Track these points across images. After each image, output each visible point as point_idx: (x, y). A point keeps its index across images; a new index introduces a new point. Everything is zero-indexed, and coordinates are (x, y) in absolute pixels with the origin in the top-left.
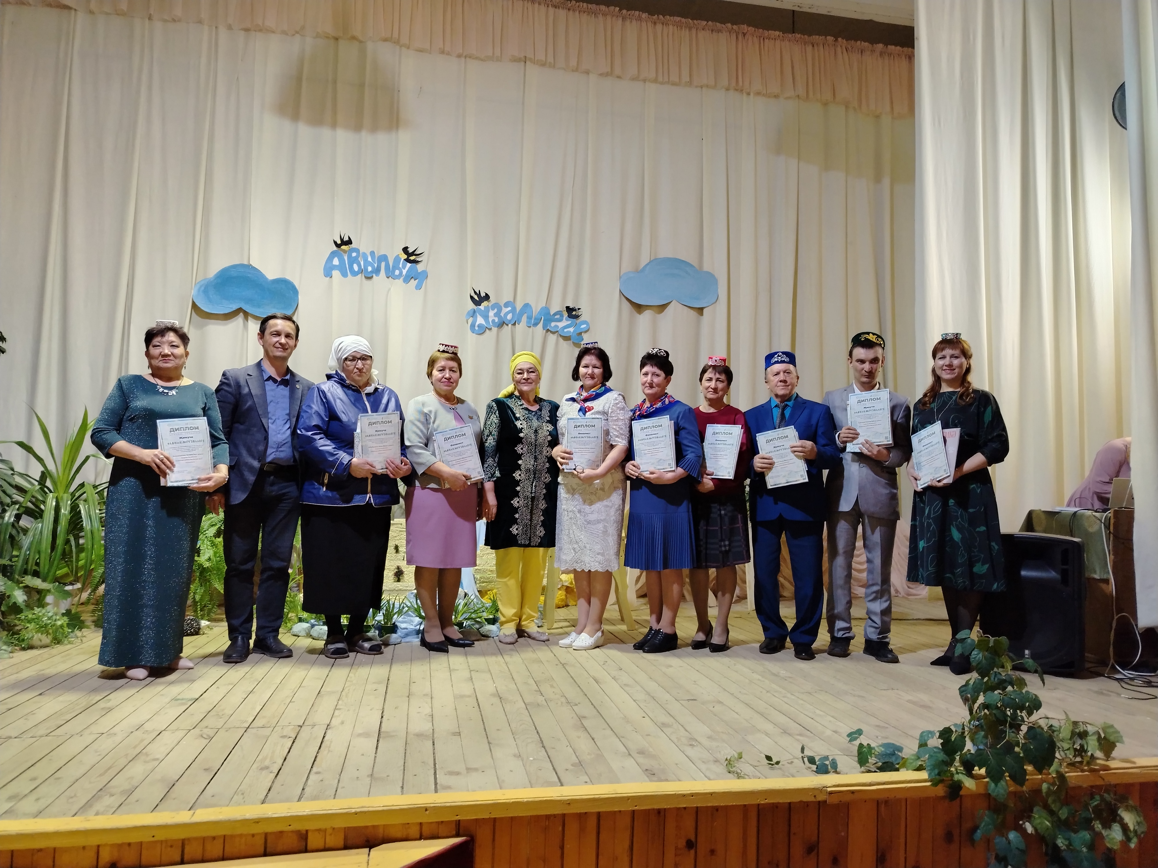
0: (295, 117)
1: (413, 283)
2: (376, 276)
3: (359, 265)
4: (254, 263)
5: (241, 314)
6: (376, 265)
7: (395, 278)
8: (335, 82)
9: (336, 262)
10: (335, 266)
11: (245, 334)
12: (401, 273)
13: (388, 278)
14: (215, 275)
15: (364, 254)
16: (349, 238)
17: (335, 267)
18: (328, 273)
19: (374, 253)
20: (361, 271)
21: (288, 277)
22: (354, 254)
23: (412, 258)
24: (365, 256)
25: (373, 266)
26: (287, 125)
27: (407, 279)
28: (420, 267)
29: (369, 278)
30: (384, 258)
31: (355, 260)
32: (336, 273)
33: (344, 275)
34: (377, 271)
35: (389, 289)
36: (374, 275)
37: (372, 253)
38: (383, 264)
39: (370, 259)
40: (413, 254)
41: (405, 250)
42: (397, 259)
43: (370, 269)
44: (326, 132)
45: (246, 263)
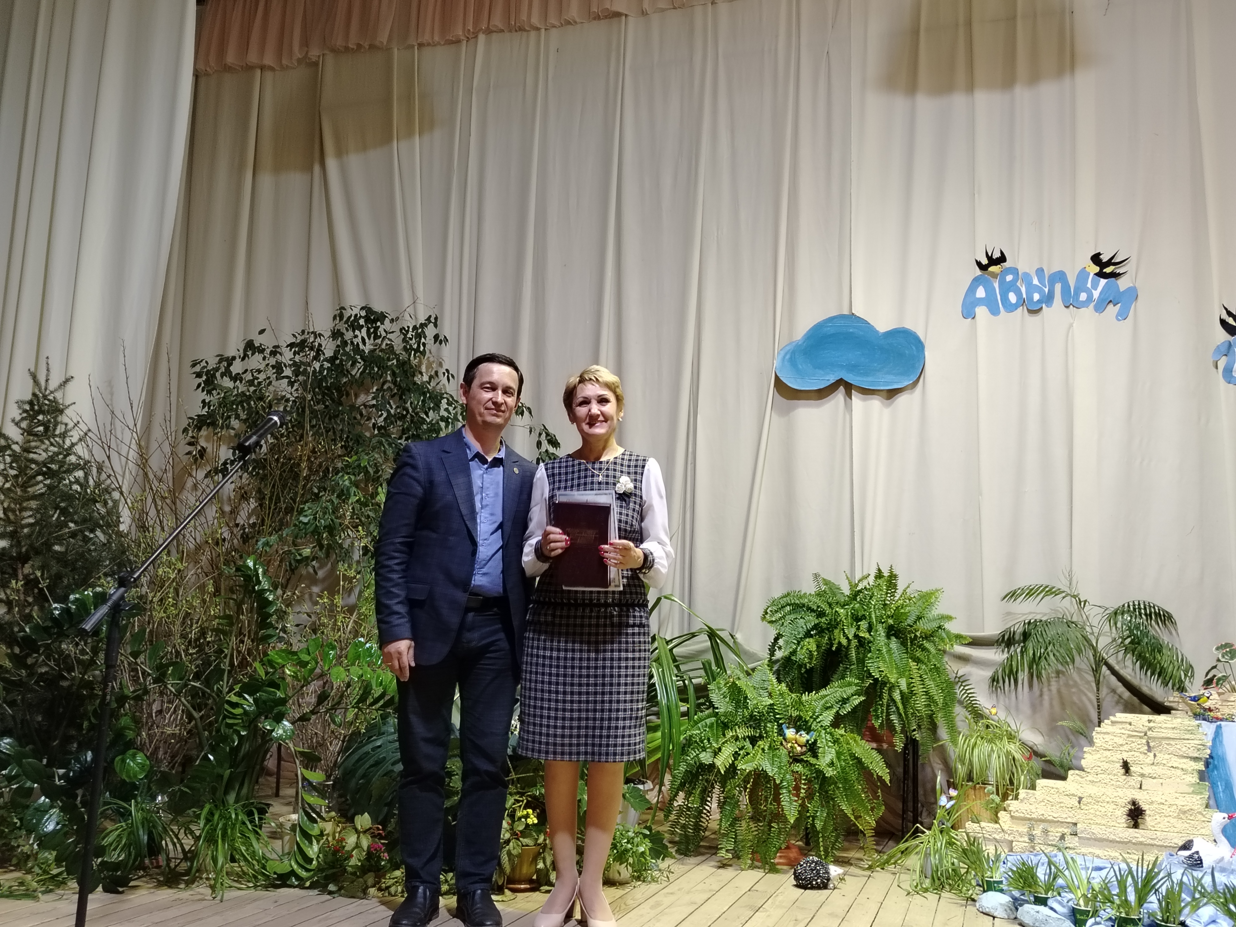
0: (912, 88)
1: (1112, 310)
2: (1047, 306)
3: (1018, 293)
4: (859, 311)
5: (842, 388)
6: (1046, 290)
7: (1078, 306)
8: (969, 24)
9: (981, 293)
10: (980, 299)
11: (848, 417)
12: (1090, 298)
13: (1067, 307)
14: (805, 335)
15: (1027, 276)
16: (1002, 253)
17: (980, 302)
18: (968, 312)
19: (1042, 270)
20: (1022, 302)
21: (909, 325)
22: (1009, 278)
23: (1108, 270)
24: (1027, 278)
25: (1040, 291)
26: (900, 103)
27: (1101, 306)
28: (1123, 284)
29: (1034, 312)
30: (1061, 276)
31: (1012, 287)
32: (981, 311)
33: (995, 312)
34: (1049, 299)
35: (1071, 325)
36: (1044, 305)
37: (1040, 272)
38: (1058, 287)
39: (1036, 281)
40: (1109, 263)
41: (1096, 259)
42: (1083, 274)
43: (1036, 297)
44: (959, 100)
45: (846, 312)
